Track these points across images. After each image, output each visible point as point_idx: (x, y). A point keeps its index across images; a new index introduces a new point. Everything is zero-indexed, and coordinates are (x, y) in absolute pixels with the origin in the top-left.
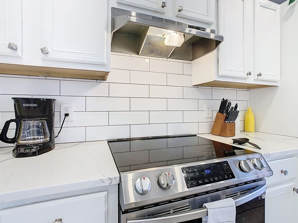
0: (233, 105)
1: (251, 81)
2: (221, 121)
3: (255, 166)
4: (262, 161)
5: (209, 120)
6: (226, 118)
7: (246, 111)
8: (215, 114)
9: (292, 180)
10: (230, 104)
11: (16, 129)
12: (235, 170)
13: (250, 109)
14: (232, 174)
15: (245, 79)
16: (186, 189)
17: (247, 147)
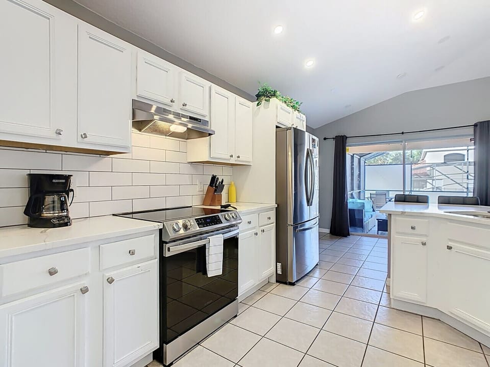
0: (220, 180)
1: (232, 161)
2: (211, 194)
3: (233, 217)
4: (237, 214)
5: (201, 193)
6: (215, 191)
7: (230, 184)
8: (206, 187)
9: (254, 228)
10: (218, 178)
11: (26, 206)
12: (223, 220)
13: (233, 183)
14: (221, 221)
15: (229, 160)
16: (198, 229)
17: (230, 209)
